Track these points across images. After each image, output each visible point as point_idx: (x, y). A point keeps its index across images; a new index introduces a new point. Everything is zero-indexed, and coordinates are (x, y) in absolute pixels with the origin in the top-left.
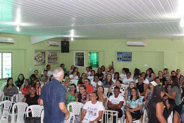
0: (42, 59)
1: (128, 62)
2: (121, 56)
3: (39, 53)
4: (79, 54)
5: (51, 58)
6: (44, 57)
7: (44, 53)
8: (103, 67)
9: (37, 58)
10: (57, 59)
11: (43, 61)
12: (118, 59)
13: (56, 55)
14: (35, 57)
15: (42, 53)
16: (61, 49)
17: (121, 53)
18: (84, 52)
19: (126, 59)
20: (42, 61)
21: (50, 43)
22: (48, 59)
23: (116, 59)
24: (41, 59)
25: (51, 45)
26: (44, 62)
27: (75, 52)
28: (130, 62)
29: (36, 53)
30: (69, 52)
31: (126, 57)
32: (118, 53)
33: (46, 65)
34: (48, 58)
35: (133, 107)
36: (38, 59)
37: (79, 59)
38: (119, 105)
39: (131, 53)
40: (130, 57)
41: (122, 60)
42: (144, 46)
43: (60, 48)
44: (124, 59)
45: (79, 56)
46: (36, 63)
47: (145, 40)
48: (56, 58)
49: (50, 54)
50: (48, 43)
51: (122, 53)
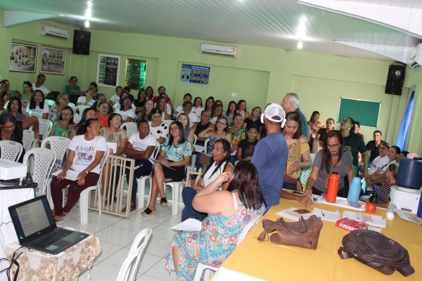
0: (28, 61)
1: (201, 85)
2: (189, 72)
3: (23, 47)
4: (109, 61)
5: (50, 61)
6: (32, 56)
7: (32, 48)
8: (150, 89)
9: (18, 57)
10: (62, 65)
11: (31, 66)
12: (183, 77)
13: (61, 58)
14: (13, 54)
15: (30, 48)
16: (72, 47)
17: (189, 66)
18: (119, 57)
19: (198, 79)
20: (27, 63)
21: (48, 30)
22: (42, 63)
23: (179, 76)
24: (26, 59)
25: (48, 35)
26: (32, 68)
27: (100, 55)
28: (205, 85)
29: (13, 46)
30: (88, 54)
31: (199, 75)
32: (184, 66)
33: (37, 74)
34: (43, 61)
35: (171, 158)
36: (18, 60)
37: (107, 70)
38: (145, 152)
39: (209, 68)
40: (207, 76)
41: (190, 81)
42: (233, 56)
43: (70, 44)
44: (194, 79)
45: (108, 63)
46: (13, 66)
47: (236, 45)
48: (60, 63)
49: (47, 52)
50: (43, 29)
51: (191, 66)
